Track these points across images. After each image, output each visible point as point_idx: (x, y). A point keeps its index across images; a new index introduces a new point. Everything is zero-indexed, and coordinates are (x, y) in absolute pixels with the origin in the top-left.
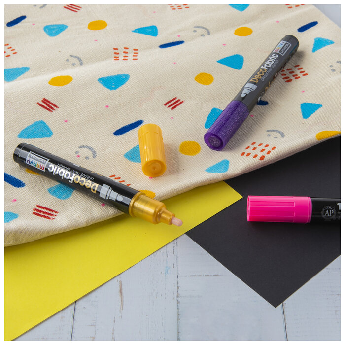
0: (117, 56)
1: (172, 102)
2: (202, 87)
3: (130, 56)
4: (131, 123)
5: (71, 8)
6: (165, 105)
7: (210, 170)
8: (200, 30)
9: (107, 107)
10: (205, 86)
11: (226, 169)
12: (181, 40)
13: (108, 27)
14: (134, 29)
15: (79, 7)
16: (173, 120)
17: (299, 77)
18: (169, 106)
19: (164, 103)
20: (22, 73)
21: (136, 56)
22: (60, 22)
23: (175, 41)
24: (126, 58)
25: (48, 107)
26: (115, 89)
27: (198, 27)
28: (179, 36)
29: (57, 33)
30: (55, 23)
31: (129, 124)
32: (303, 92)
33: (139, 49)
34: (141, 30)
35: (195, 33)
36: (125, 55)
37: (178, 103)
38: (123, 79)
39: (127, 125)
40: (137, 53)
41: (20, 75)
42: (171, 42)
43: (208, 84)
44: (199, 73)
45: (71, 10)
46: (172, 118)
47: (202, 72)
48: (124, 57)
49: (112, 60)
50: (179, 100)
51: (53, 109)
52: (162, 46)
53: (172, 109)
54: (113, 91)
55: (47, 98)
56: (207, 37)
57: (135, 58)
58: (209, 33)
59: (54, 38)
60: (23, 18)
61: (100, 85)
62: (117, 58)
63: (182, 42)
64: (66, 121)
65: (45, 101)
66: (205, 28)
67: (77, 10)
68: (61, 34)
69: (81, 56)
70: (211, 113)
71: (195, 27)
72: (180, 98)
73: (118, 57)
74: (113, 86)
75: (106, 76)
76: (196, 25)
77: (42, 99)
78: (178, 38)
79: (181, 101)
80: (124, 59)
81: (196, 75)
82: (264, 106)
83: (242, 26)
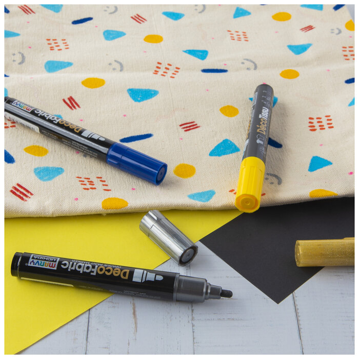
0: (158, 70)
1: (188, 125)
2: (223, 118)
3: (170, 73)
4: (141, 134)
5: (137, 19)
6: (181, 126)
7: (192, 197)
8: (248, 64)
9: (125, 116)
10: (227, 117)
11: (208, 199)
12: (225, 69)
13: (162, 43)
14: (185, 50)
15: (145, 20)
16: (181, 141)
17: (324, 129)
18: (184, 128)
19: (180, 124)
20: (65, 67)
21: (175, 74)
22: (120, 30)
23: (219, 68)
24: (165, 74)
25: (71, 105)
26: (139, 101)
27: (247, 60)
28: (225, 65)
29: (113, 38)
30: (116, 29)
31: (138, 135)
32: (321, 145)
33: (181, 68)
34: (192, 52)
35: (242, 65)
36: (165, 70)
37: (194, 127)
38: (152, 94)
39: (136, 135)
40: (177, 72)
41: (62, 68)
42: (215, 68)
43: (231, 116)
44: (226, 105)
45: (137, 21)
46: (182, 139)
47: (230, 104)
48: (164, 72)
49: (151, 73)
50: (196, 125)
51: (75, 107)
52: (204, 71)
53: (186, 131)
54: (137, 103)
55: (74, 97)
56: (252, 72)
57: (173, 76)
58: (256, 68)
59: (108, 42)
60: (90, 19)
61: (127, 95)
62: (156, 72)
63: (225, 71)
64: (81, 120)
65: (71, 99)
66: (254, 63)
67: (141, 22)
68: (116, 40)
69: (124, 64)
70: (221, 143)
71: (245, 59)
72: (198, 123)
73: (158, 72)
74: (139, 99)
75: (137, 88)
76: (246, 58)
77: (69, 97)
78: (224, 66)
79: (198, 126)
80: (162, 75)
81: (223, 106)
82: (276, 149)
83: (291, 68)
